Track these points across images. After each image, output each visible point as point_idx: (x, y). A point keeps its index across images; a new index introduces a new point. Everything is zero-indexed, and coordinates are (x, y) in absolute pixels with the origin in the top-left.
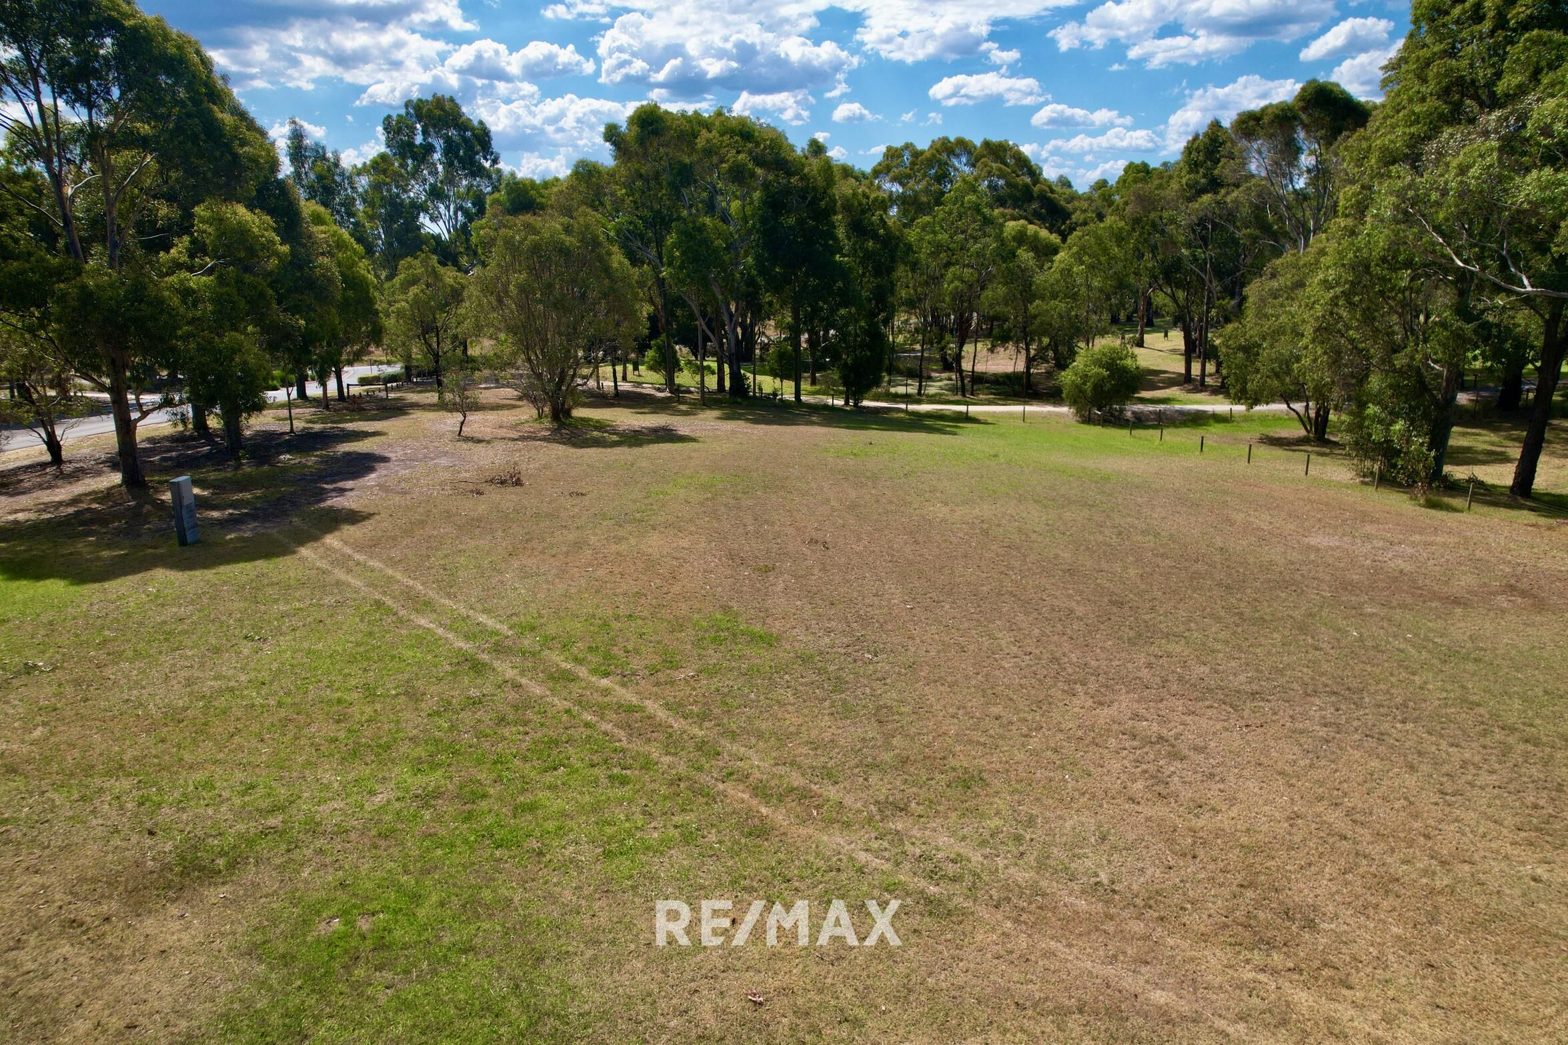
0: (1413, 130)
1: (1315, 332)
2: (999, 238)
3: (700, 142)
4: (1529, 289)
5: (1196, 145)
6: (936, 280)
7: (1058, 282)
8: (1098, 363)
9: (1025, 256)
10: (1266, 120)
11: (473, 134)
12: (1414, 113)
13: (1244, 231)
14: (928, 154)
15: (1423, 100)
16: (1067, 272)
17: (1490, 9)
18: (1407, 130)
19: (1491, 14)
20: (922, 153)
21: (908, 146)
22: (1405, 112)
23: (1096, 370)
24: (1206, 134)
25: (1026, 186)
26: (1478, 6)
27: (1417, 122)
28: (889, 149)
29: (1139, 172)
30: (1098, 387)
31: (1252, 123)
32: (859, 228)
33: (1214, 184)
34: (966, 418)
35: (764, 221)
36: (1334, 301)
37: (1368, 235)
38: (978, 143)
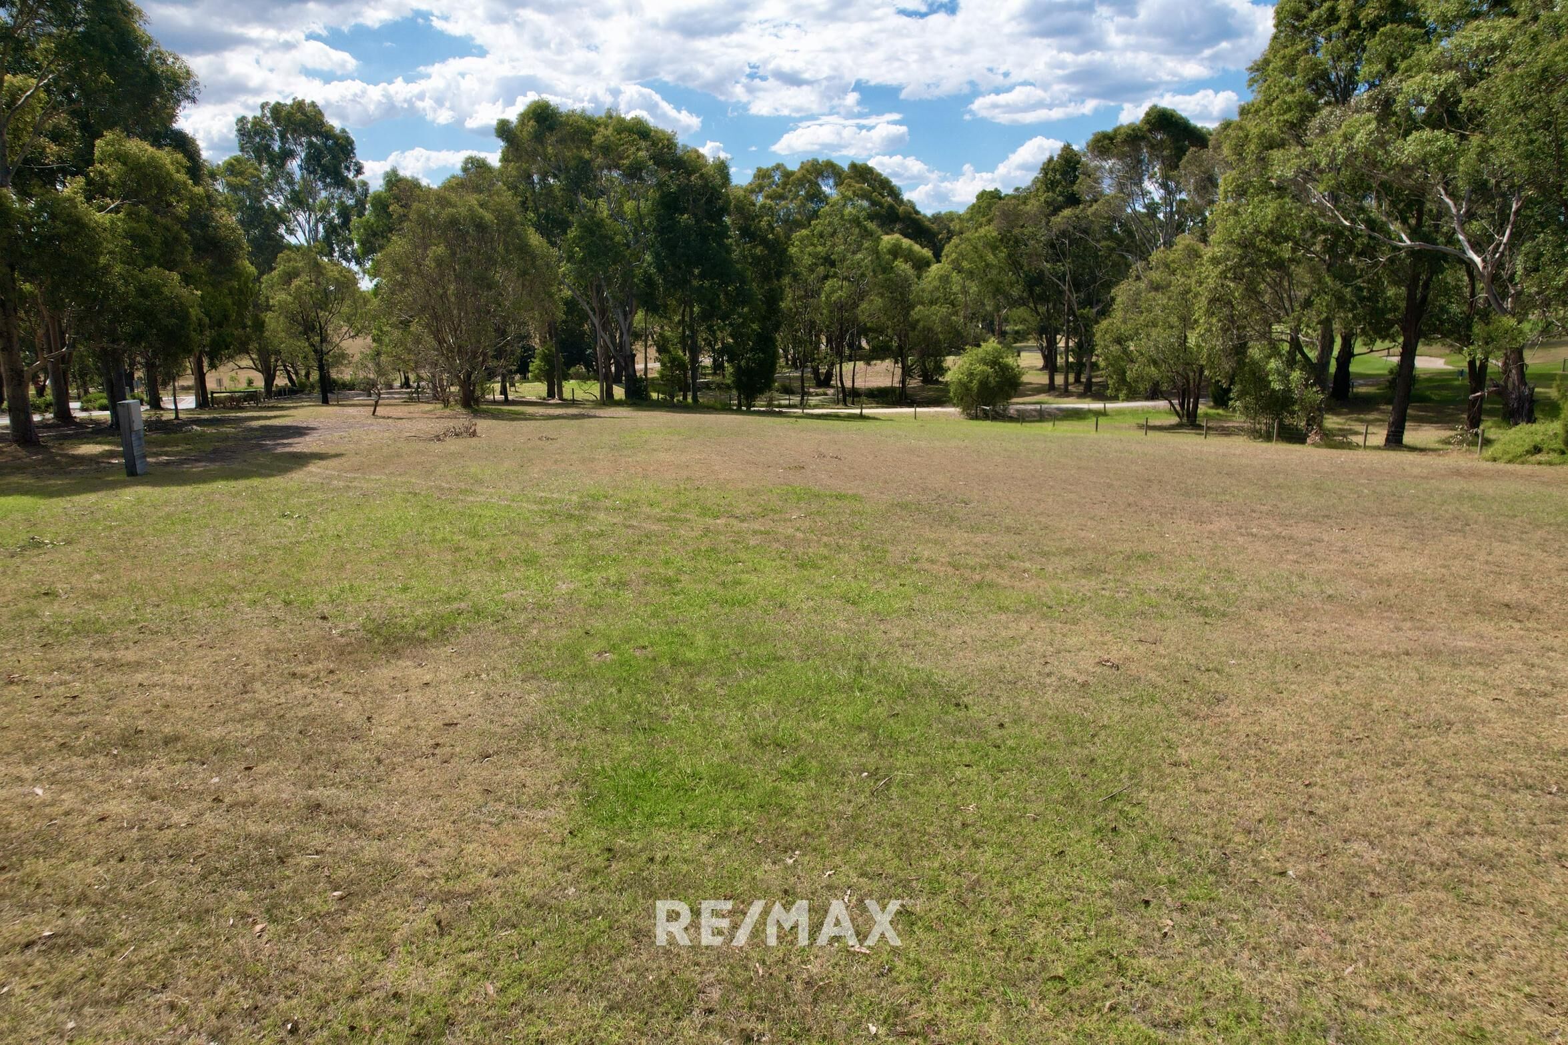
0: (1286, 117)
1: (1209, 303)
2: (875, 252)
3: (598, 139)
4: (1408, 242)
5: (1051, 166)
6: (816, 293)
7: (937, 289)
8: (984, 361)
9: (903, 267)
10: (1119, 139)
11: (336, 143)
12: (1285, 102)
13: (1104, 243)
14: (799, 175)
15: (1292, 91)
16: (945, 279)
17: (1344, 11)
18: (1281, 118)
19: (1346, 15)
20: (793, 173)
21: (778, 167)
22: (1279, 101)
23: (981, 368)
24: (1060, 156)
25: (891, 207)
26: (1332, 10)
27: (1289, 109)
28: (759, 170)
29: (994, 197)
30: (984, 384)
31: (1107, 141)
32: (748, 233)
33: (1073, 200)
34: (862, 417)
35: (659, 219)
36: (1223, 274)
37: (1252, 213)
38: (845, 166)
